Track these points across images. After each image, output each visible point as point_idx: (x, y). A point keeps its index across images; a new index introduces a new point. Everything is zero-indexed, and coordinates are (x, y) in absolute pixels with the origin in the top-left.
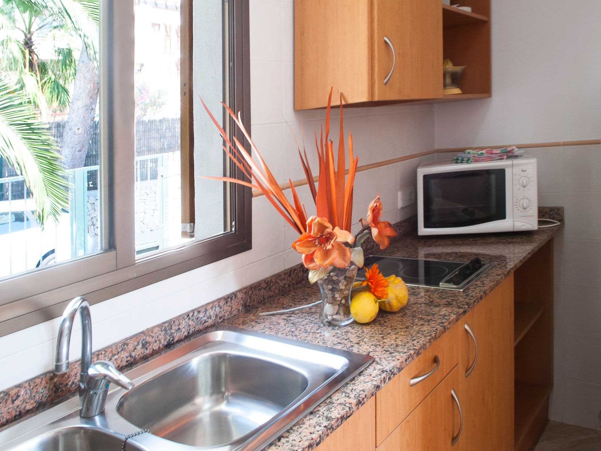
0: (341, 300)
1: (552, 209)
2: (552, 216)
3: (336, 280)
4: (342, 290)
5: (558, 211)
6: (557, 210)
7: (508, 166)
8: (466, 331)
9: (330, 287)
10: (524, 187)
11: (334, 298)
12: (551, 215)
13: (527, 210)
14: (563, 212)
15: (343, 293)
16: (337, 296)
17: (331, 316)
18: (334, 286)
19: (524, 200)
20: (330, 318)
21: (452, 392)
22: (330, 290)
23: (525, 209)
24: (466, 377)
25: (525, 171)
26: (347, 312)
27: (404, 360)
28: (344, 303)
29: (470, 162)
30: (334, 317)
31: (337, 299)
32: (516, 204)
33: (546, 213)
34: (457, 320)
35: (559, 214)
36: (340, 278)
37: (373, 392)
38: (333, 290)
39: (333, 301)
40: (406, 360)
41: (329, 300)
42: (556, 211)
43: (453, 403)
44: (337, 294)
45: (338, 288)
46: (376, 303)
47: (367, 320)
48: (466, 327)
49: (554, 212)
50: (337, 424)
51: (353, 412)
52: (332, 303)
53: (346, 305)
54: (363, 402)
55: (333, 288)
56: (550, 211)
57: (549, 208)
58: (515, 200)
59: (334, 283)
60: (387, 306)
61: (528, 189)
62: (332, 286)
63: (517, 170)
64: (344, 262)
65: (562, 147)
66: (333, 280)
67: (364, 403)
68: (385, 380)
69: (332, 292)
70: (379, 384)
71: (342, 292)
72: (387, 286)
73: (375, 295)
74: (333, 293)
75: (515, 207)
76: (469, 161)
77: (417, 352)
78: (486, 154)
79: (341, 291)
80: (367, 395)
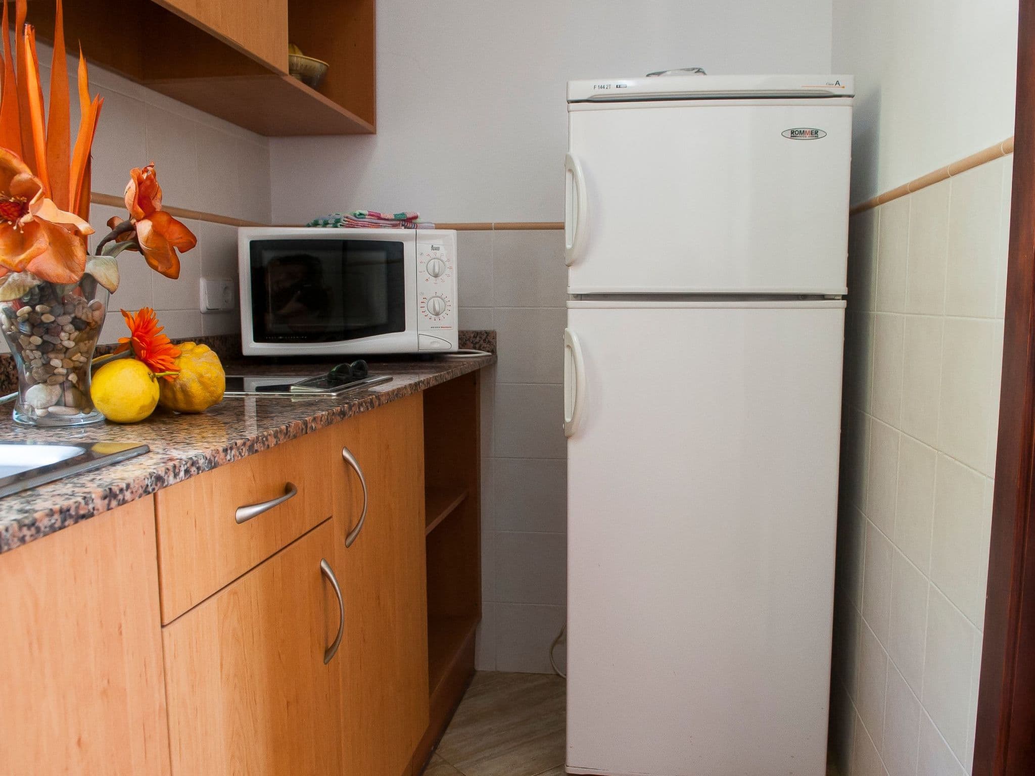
0: (67, 375)
1: (477, 334)
2: (477, 346)
3: (53, 322)
4: (67, 349)
5: (487, 336)
6: (485, 335)
7: (408, 237)
8: (345, 460)
9: (37, 340)
10: (436, 276)
11: (47, 365)
12: (476, 343)
13: (441, 316)
14: (494, 338)
15: (70, 359)
16: (56, 362)
17: (44, 408)
18: (46, 337)
19: (436, 299)
20: (39, 412)
21: (323, 565)
22: (38, 348)
23: (437, 314)
24: (347, 547)
25: (438, 249)
26: (84, 401)
27: (221, 449)
28: (74, 382)
29: (341, 225)
30: (51, 409)
31: (56, 371)
32: (423, 305)
33: (469, 340)
34: (329, 422)
35: (489, 342)
36: (59, 318)
37: (147, 486)
38: (46, 348)
39: (48, 376)
40: (225, 450)
41: (37, 372)
42: (484, 337)
43: (324, 582)
44: (56, 358)
45: (57, 342)
46: (153, 381)
47: (131, 413)
48: (346, 454)
49: (481, 338)
50: (50, 524)
51: (94, 509)
52: (45, 382)
53: (81, 388)
54: (120, 497)
55: (44, 342)
56: (475, 337)
57: (473, 333)
58: (420, 299)
59: (47, 331)
60: (180, 396)
61: (443, 281)
62: (41, 337)
63: (425, 247)
64: (68, 271)
65: (493, 232)
66: (42, 323)
67: (124, 502)
68: (177, 471)
69: (43, 354)
70: (162, 474)
71: (67, 354)
72: (179, 357)
73: (150, 366)
74: (45, 356)
75: (420, 310)
76: (339, 224)
77: (248, 443)
78: (369, 217)
79: (65, 353)
80: (132, 486)
